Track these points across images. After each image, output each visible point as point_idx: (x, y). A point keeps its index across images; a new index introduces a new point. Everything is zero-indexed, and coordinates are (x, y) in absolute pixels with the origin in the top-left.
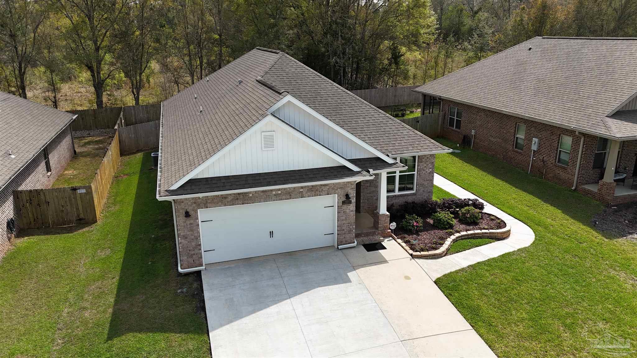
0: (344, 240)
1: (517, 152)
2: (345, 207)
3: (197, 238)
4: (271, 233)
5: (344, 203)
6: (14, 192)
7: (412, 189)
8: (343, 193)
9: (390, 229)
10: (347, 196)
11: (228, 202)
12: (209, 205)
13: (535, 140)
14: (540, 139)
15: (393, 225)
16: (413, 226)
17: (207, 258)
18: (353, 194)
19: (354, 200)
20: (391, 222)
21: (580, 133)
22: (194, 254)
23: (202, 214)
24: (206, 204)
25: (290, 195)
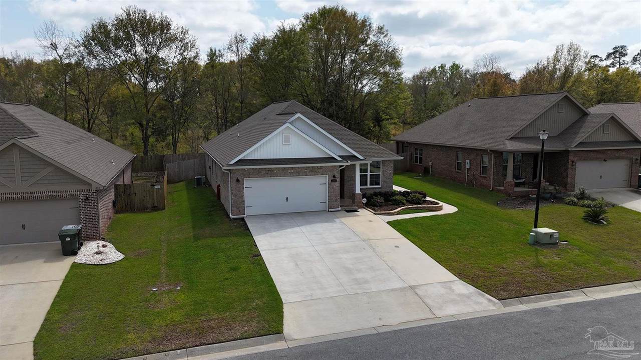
0: (333, 206)
1: (458, 172)
2: (333, 183)
3: (243, 196)
4: (287, 199)
5: (332, 181)
6: (115, 185)
7: (379, 184)
8: (332, 175)
9: (363, 203)
10: (334, 176)
11: (262, 175)
12: (250, 176)
13: (468, 161)
14: (470, 160)
15: (365, 201)
16: (378, 202)
17: (248, 212)
18: (338, 175)
19: (338, 180)
20: (363, 198)
21: (490, 150)
22: (240, 207)
23: (247, 183)
24: (250, 174)
25: (299, 173)
